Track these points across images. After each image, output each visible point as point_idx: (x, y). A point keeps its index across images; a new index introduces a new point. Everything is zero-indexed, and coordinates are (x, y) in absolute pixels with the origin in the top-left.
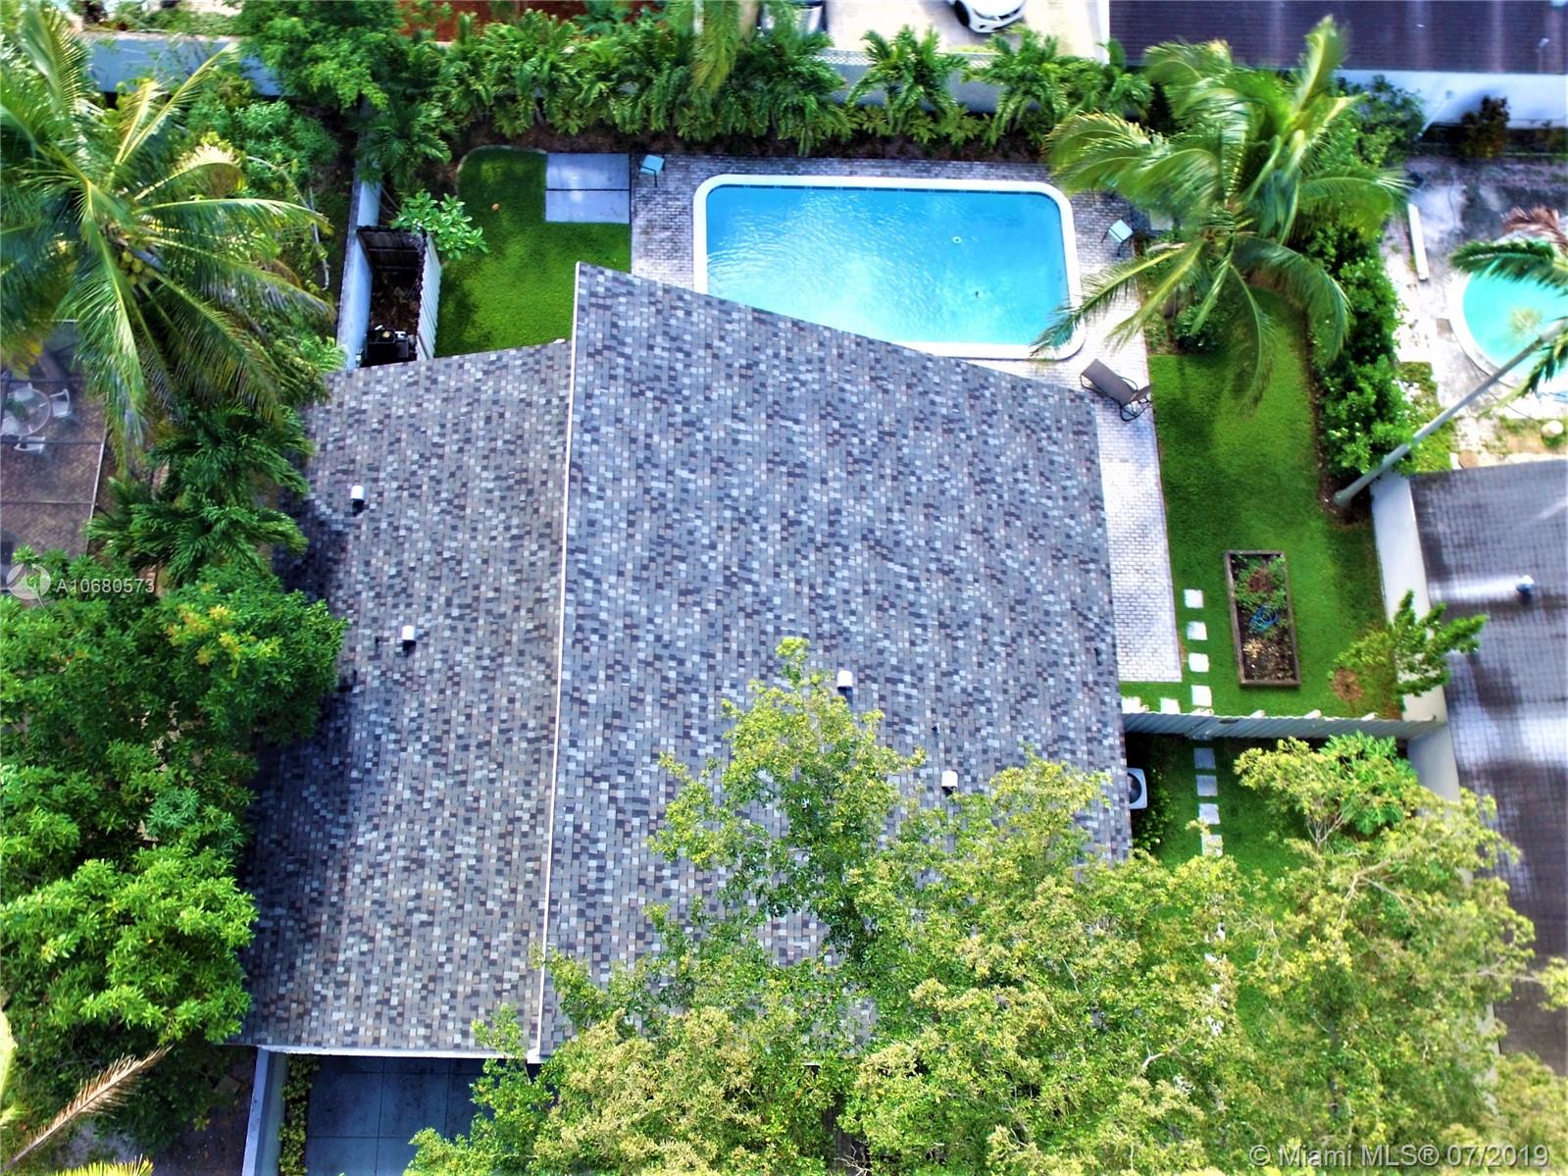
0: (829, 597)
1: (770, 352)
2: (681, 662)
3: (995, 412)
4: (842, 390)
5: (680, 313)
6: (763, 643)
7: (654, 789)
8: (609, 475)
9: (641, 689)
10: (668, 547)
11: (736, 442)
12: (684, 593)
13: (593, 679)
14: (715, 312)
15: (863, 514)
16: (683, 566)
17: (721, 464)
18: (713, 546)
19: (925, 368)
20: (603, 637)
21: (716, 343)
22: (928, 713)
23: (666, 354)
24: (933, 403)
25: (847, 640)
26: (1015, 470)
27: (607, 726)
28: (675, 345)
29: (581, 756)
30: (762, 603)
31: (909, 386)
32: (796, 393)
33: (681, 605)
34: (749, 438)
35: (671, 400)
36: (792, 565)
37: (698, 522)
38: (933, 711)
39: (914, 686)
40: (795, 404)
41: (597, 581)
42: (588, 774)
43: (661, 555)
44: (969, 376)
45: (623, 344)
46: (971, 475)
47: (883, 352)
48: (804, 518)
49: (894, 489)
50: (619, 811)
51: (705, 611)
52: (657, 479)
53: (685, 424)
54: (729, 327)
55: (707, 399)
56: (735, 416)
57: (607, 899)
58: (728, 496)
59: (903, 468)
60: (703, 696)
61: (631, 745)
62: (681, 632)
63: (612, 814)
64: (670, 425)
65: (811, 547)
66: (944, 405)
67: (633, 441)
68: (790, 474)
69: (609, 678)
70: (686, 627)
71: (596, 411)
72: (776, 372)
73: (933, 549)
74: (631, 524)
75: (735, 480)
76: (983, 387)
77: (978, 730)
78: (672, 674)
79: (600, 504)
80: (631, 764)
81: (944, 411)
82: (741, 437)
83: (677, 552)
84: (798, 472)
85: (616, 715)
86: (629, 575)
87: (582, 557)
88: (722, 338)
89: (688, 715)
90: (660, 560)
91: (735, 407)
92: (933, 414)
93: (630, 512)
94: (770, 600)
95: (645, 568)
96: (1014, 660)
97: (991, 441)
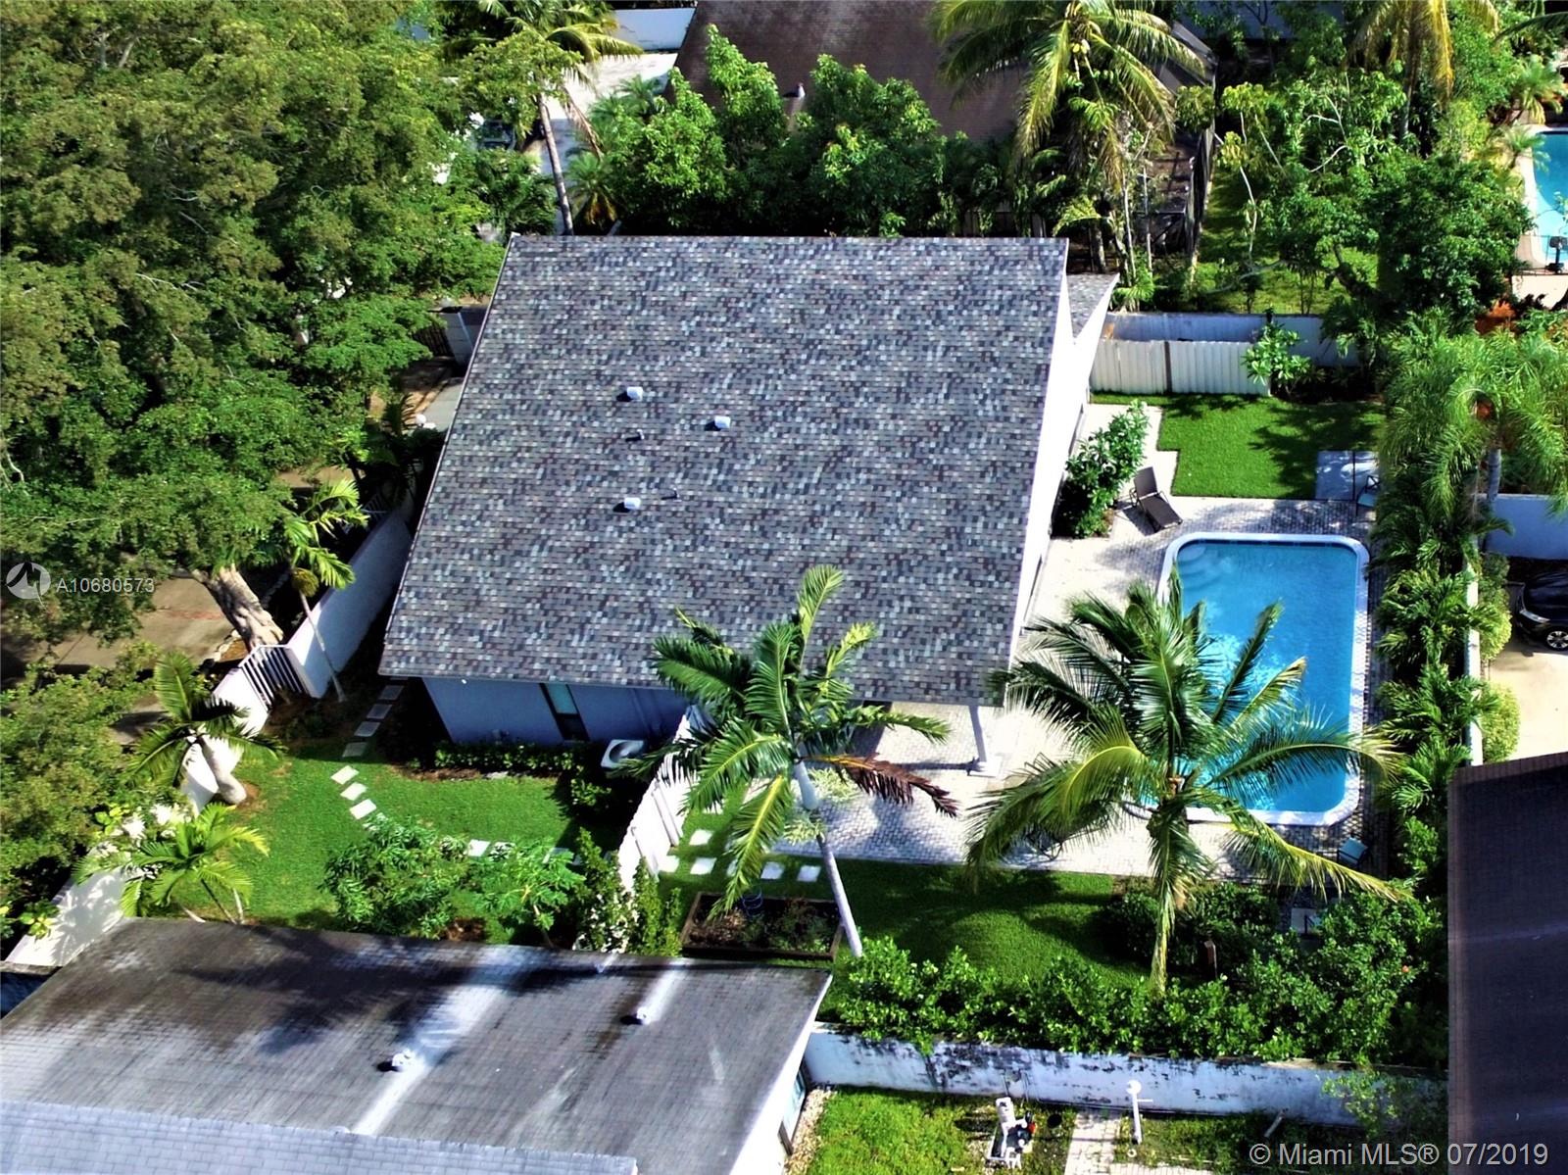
0: (794, 417)
1: (1009, 376)
2: (749, 311)
3: (972, 584)
4: (980, 436)
5: (1034, 308)
6: (760, 365)
7: (662, 294)
8: (893, 263)
9: (732, 285)
10: (838, 301)
11: (925, 349)
12: (802, 313)
13: (742, 256)
14: (1040, 335)
15: (865, 446)
16: (822, 311)
17: (905, 337)
18: (838, 332)
19: (1011, 516)
20: (772, 262)
21: (1011, 335)
22: (691, 493)
23: (996, 298)
24: (975, 520)
25: (757, 429)
26: (913, 599)
27: (709, 265)
28: (1005, 303)
29: (691, 250)
30: (792, 365)
31: (990, 498)
32: (973, 396)
33: (793, 310)
34: (930, 358)
35: (957, 302)
36: (822, 389)
37: (857, 322)
38: (692, 497)
39: (715, 482)
40: (962, 396)
41: (812, 257)
42: (679, 254)
43: (831, 298)
44: (1008, 561)
45: (1001, 269)
46: (905, 551)
47: (1022, 476)
48: (861, 399)
49: (888, 475)
50: (652, 273)
51: (787, 326)
52: (891, 294)
53: (938, 313)
54: (1028, 344)
55: (961, 328)
56: (947, 349)
57: (597, 269)
58: (879, 343)
59: (911, 487)
60: (723, 325)
61: (694, 279)
62: (772, 310)
63: (650, 269)
64: (937, 302)
65: (838, 404)
66: (975, 530)
67: (921, 278)
68: (899, 390)
69: (742, 266)
70: (776, 313)
71: (943, 253)
72: (990, 380)
73: (833, 509)
74: (855, 277)
75: (892, 348)
76: (998, 575)
77: (671, 538)
78: (741, 305)
79: (870, 258)
80: (682, 280)
81: (968, 530)
82: (930, 353)
83: (834, 307)
84: (902, 396)
85: (716, 270)
86: (817, 277)
87: (831, 247)
88: (1016, 338)
89: (710, 316)
90: (827, 297)
91: (956, 348)
92: (964, 520)
93: (864, 276)
94: (794, 371)
95: (822, 287)
96: (729, 578)
97: (941, 576)
